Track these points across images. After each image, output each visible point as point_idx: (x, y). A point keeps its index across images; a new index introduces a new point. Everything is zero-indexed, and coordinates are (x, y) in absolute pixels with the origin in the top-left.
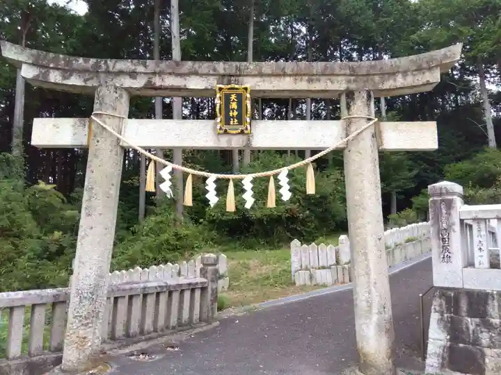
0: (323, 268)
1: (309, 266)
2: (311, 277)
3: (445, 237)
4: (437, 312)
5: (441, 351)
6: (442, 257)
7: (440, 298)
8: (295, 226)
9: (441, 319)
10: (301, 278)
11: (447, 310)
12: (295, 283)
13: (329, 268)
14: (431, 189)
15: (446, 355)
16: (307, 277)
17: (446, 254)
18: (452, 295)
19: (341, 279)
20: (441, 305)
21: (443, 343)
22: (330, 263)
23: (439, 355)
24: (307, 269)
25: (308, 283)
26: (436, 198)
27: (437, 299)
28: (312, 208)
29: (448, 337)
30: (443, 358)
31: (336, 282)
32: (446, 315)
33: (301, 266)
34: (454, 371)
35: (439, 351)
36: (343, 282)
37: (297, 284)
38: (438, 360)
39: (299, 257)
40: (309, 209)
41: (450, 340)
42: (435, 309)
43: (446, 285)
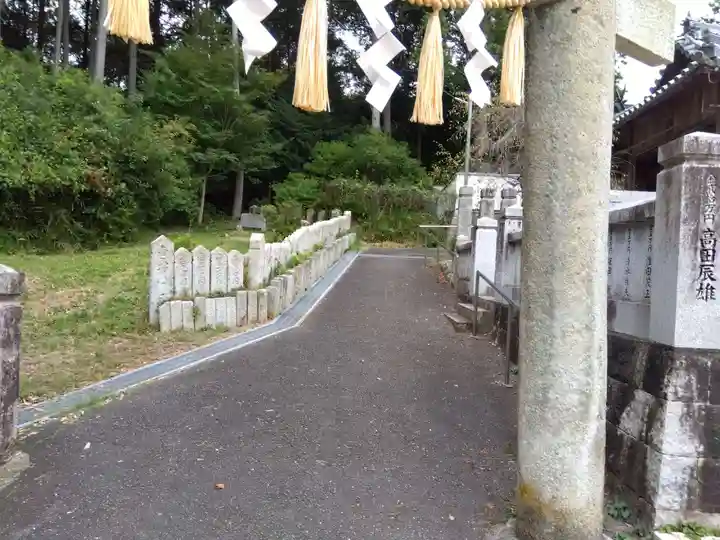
0: (220, 294)
1: (190, 292)
2: (196, 313)
3: (708, 246)
4: (679, 399)
5: (686, 477)
6: (698, 287)
7: (687, 369)
8: (94, 210)
9: (688, 414)
10: (175, 316)
11: (700, 395)
12: (157, 327)
13: (233, 293)
14: (690, 145)
15: (695, 484)
16: (188, 313)
17: (705, 283)
18: (709, 364)
19: (252, 315)
20: (688, 386)
21: (690, 461)
22: (233, 285)
23: (681, 487)
24: (185, 297)
25: (189, 325)
26: (695, 165)
27: (682, 373)
28: (131, 178)
29: (701, 449)
30: (690, 491)
31: (243, 322)
32: (696, 405)
33: (174, 292)
34: (711, 512)
35: (682, 477)
36: (257, 321)
37: (165, 328)
38: (682, 496)
39: (169, 273)
40: (123, 181)
41: (705, 454)
42: (676, 393)
43: (698, 344)
